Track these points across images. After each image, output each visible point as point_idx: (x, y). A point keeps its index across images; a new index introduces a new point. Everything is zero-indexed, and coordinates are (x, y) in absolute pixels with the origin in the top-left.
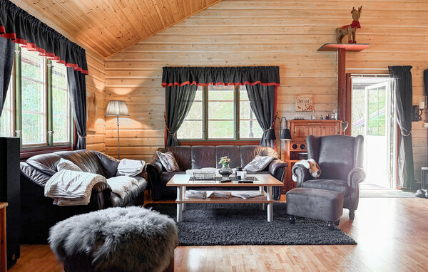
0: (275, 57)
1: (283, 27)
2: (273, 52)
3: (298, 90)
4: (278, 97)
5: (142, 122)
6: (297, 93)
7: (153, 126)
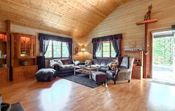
0: (122, 31)
1: (124, 20)
2: (121, 29)
3: (130, 40)
4: (122, 43)
5: (89, 52)
6: (129, 41)
7: (91, 53)
